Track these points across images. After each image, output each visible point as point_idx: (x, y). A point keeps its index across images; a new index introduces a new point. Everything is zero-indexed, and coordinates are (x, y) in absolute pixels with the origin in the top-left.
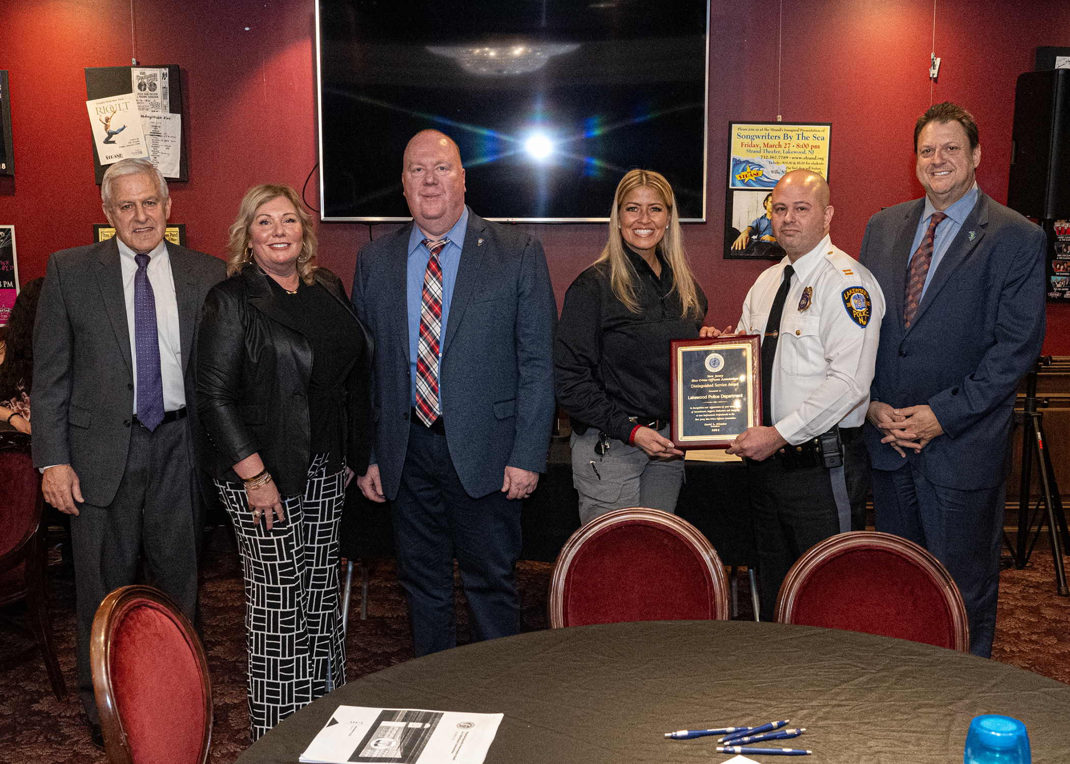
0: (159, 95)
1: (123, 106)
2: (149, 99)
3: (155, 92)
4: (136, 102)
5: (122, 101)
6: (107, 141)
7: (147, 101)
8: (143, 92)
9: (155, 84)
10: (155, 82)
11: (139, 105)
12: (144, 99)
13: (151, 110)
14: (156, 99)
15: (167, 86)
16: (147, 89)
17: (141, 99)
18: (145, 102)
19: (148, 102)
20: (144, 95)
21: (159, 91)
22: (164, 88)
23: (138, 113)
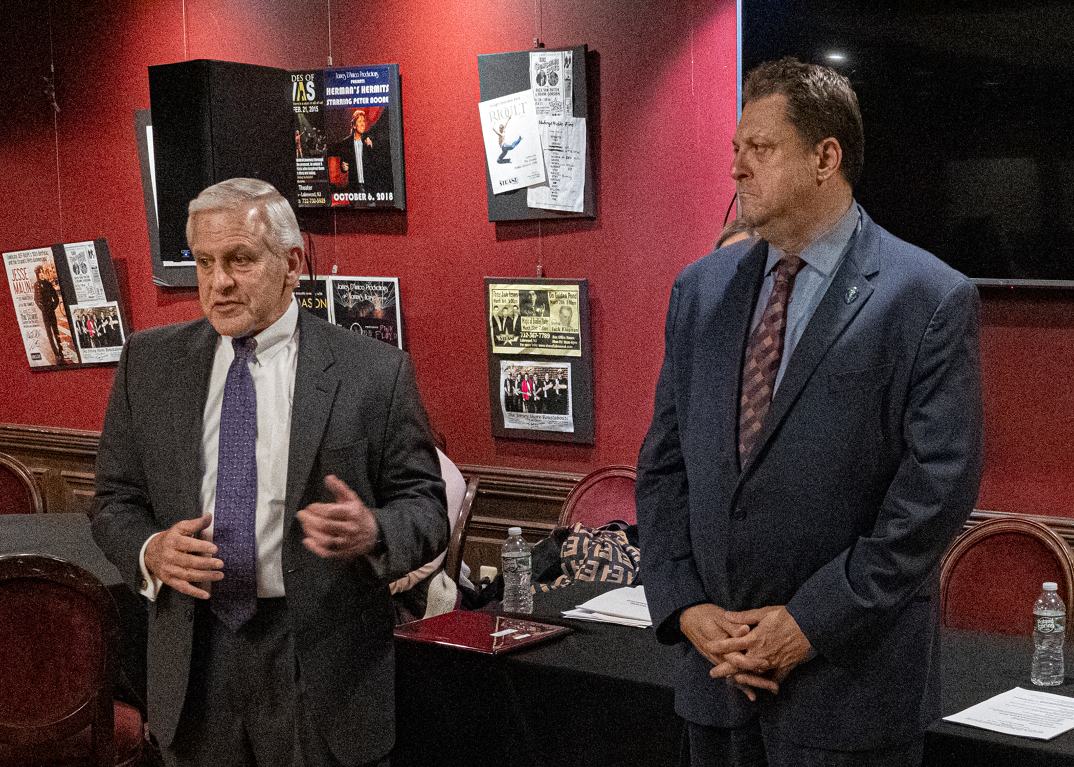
0: (561, 91)
1: (520, 109)
2: (550, 97)
3: (557, 86)
4: (534, 102)
5: (518, 102)
6: (502, 160)
7: (546, 99)
8: (542, 87)
9: (556, 75)
10: (557, 72)
11: (537, 106)
12: (543, 97)
13: (551, 112)
14: (558, 97)
15: (571, 77)
16: (547, 84)
17: (540, 97)
18: (544, 102)
19: (548, 102)
20: (543, 92)
21: (561, 85)
22: (567, 80)
23: (536, 118)
